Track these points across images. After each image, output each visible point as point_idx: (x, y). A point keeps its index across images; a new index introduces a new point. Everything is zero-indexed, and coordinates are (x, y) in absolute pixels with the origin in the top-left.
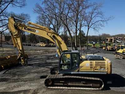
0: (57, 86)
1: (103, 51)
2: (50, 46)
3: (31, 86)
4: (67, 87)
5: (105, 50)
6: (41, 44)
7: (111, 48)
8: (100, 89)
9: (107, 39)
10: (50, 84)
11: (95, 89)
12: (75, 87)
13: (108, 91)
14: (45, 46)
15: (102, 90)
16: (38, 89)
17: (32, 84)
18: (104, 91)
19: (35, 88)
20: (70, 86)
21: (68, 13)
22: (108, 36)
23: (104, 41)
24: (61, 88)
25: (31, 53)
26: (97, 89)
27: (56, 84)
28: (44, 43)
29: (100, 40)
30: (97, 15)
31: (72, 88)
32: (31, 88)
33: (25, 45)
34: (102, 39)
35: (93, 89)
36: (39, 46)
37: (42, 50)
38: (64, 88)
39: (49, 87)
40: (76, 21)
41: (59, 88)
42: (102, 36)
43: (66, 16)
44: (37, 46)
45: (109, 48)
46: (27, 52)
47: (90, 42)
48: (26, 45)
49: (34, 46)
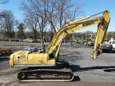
0: (31, 79)
1: (85, 46)
2: (37, 42)
3: (4, 80)
4: (41, 80)
5: (86, 45)
6: (28, 40)
7: (92, 43)
8: (71, 80)
9: (90, 36)
10: (23, 77)
11: (66, 80)
12: (48, 79)
13: (77, 82)
14: (32, 42)
15: (72, 81)
16: (10, 83)
17: (6, 78)
18: (73, 82)
19: (8, 82)
20: (43, 79)
21: (52, 11)
22: (91, 33)
23: (88, 37)
24: (34, 80)
25: (17, 48)
26: (68, 80)
27: (29, 77)
28: (32, 39)
29: (84, 36)
30: (79, 14)
31: (44, 80)
32: (4, 82)
33: (12, 41)
34: (86, 35)
35: (64, 80)
36: (27, 42)
37: (29, 45)
38: (37, 80)
39: (22, 81)
40: (60, 19)
41: (32, 80)
42: (86, 33)
43: (51, 14)
44: (24, 42)
45: (89, 43)
46: (14, 47)
47: (75, 38)
48: (14, 41)
49: (22, 41)
